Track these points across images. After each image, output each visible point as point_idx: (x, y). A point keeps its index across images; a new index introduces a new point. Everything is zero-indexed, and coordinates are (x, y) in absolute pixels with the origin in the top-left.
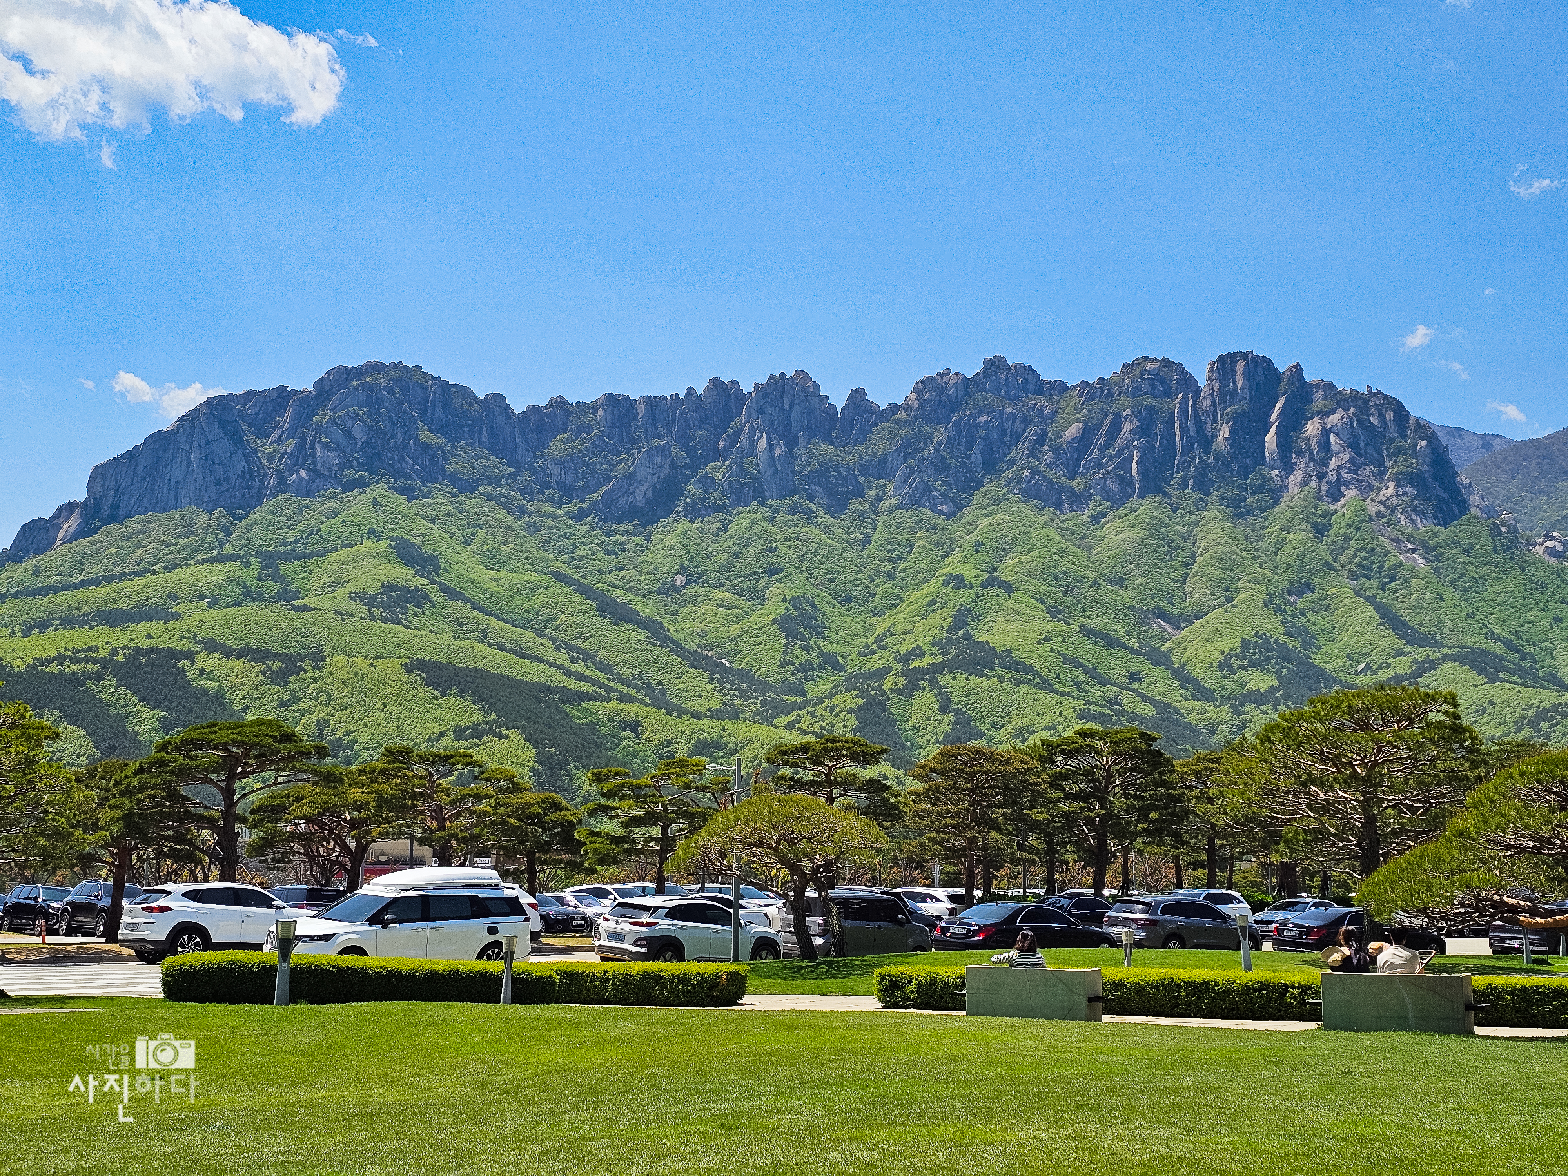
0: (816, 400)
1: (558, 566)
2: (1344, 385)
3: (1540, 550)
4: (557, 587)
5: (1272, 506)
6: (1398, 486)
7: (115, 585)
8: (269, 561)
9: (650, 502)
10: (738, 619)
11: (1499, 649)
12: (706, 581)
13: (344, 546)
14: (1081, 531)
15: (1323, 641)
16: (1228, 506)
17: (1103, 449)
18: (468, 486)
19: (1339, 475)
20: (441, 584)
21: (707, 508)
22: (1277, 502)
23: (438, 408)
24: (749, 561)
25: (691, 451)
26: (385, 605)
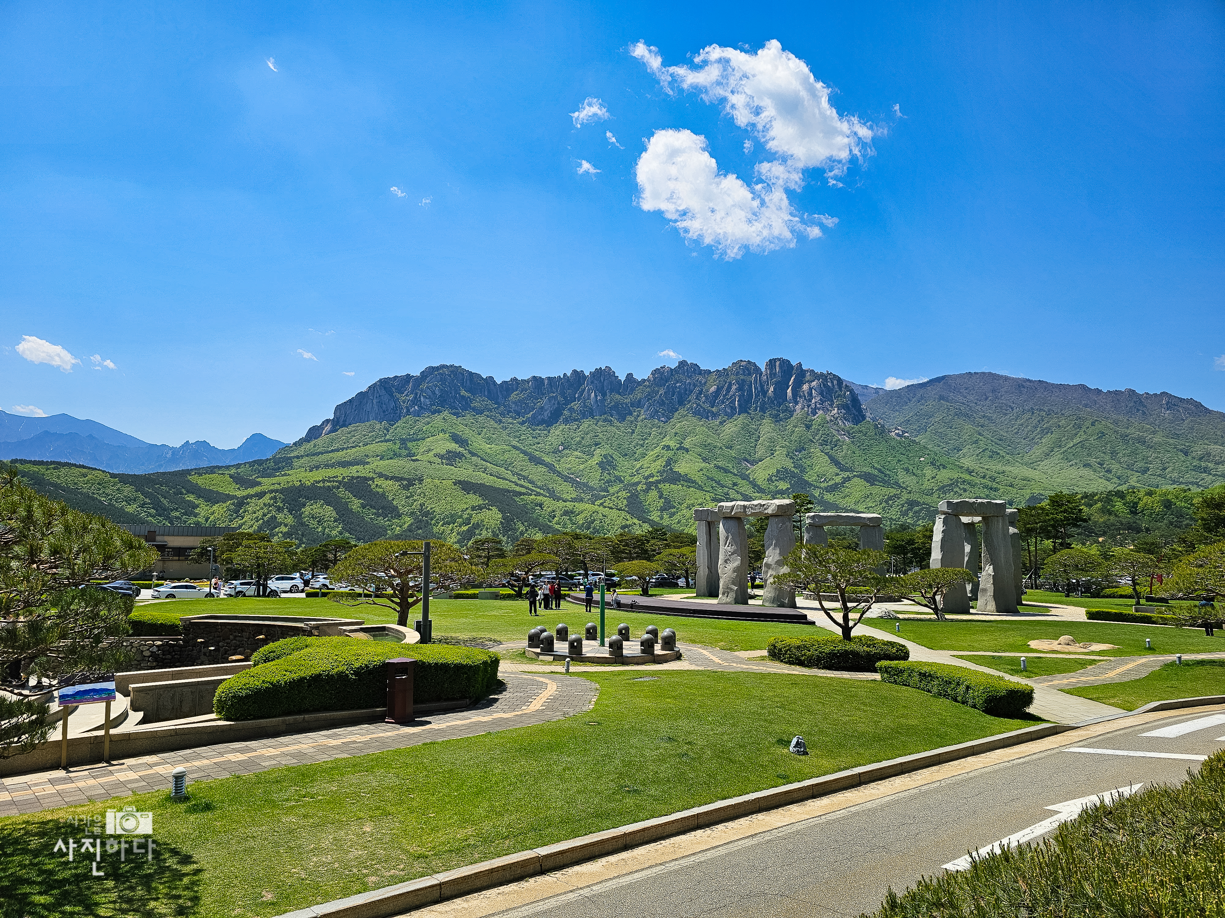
0: (614, 378)
1: (514, 443)
2: (818, 370)
3: (893, 434)
4: (514, 451)
5: (790, 418)
6: (838, 409)
7: (345, 451)
8: (403, 442)
9: (550, 418)
10: (583, 463)
11: (876, 472)
12: (571, 448)
13: (432, 436)
14: (716, 428)
15: (808, 470)
16: (773, 418)
17: (724, 396)
18: (480, 412)
19: (816, 405)
20: (469, 450)
21: (571, 420)
22: (792, 416)
23: (468, 382)
24: (588, 440)
25: (565, 398)
26: (447, 459)
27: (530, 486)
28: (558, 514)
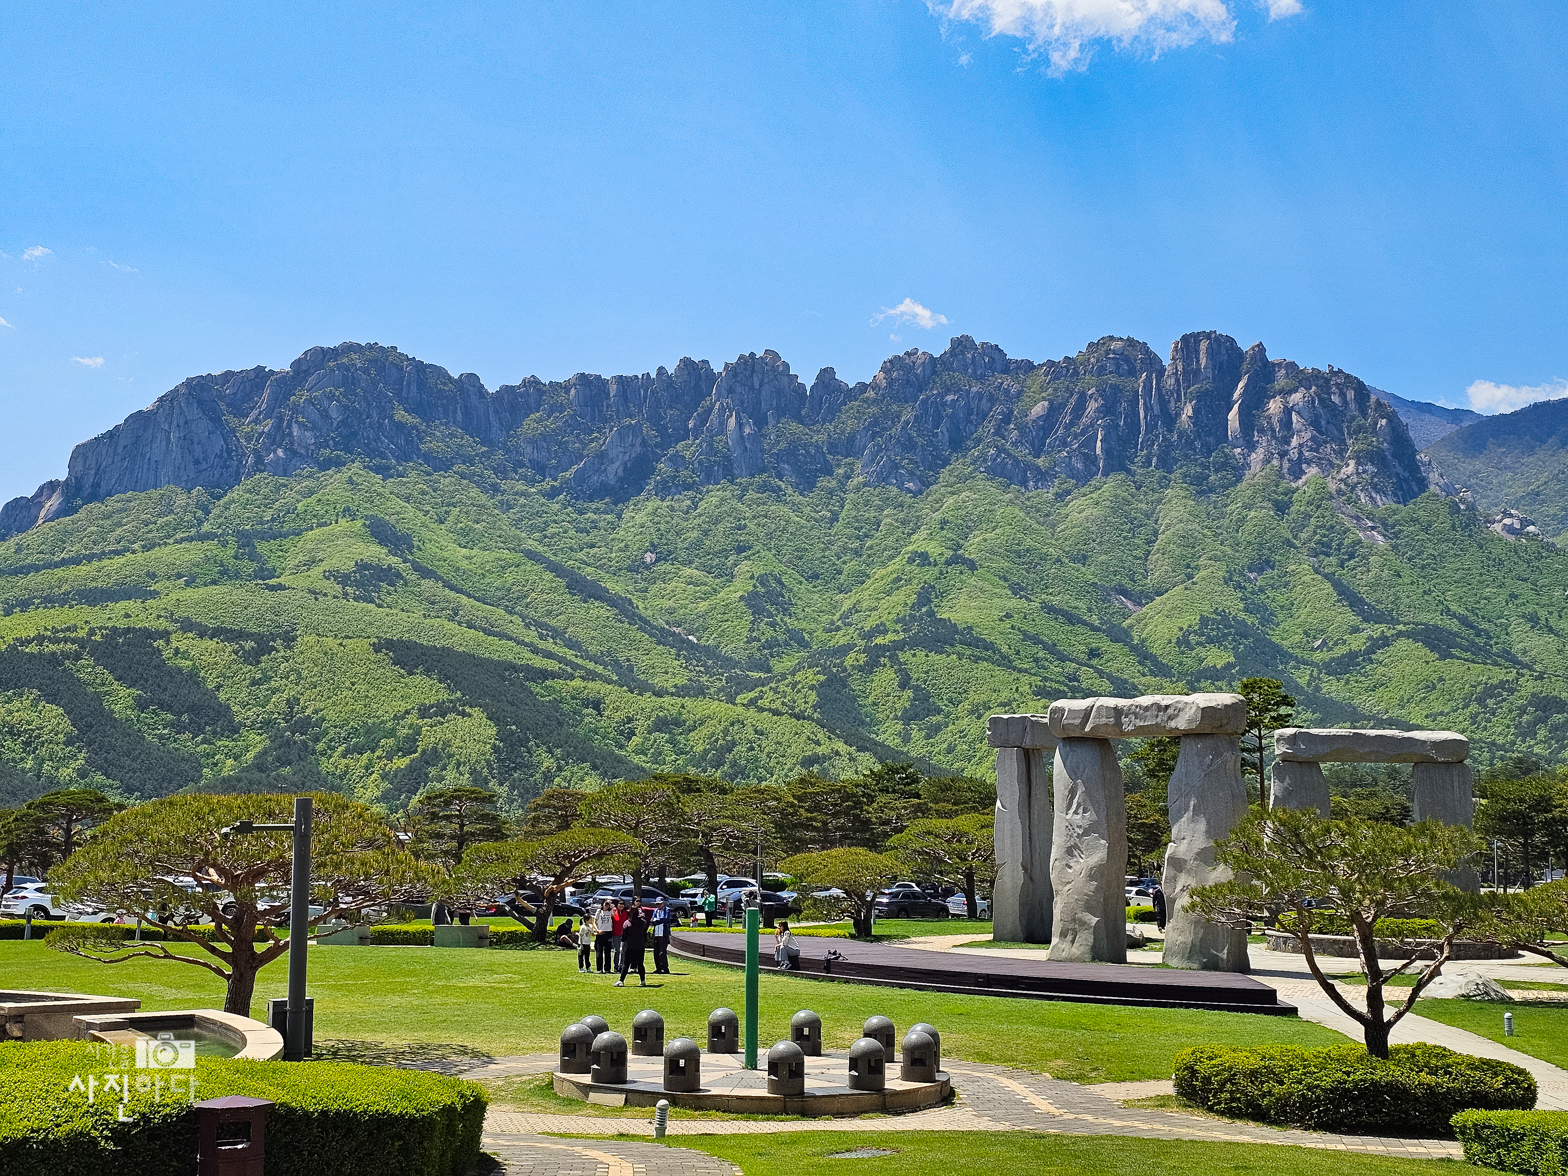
0: (785, 379)
1: (531, 544)
2: (1306, 364)
3: (1498, 527)
4: (529, 566)
5: (1234, 484)
6: (1358, 464)
7: (96, 563)
8: (246, 540)
9: (621, 480)
10: (706, 596)
11: (1454, 625)
12: (676, 559)
13: (320, 525)
14: (1046, 509)
15: (1281, 617)
16: (1191, 484)
17: (1068, 427)
18: (442, 465)
19: (1301, 453)
20: (413, 563)
21: (677, 486)
22: (1239, 479)
23: (414, 388)
24: (718, 538)
25: (662, 430)
26: (359, 584)
27: (570, 654)
28: (641, 725)
